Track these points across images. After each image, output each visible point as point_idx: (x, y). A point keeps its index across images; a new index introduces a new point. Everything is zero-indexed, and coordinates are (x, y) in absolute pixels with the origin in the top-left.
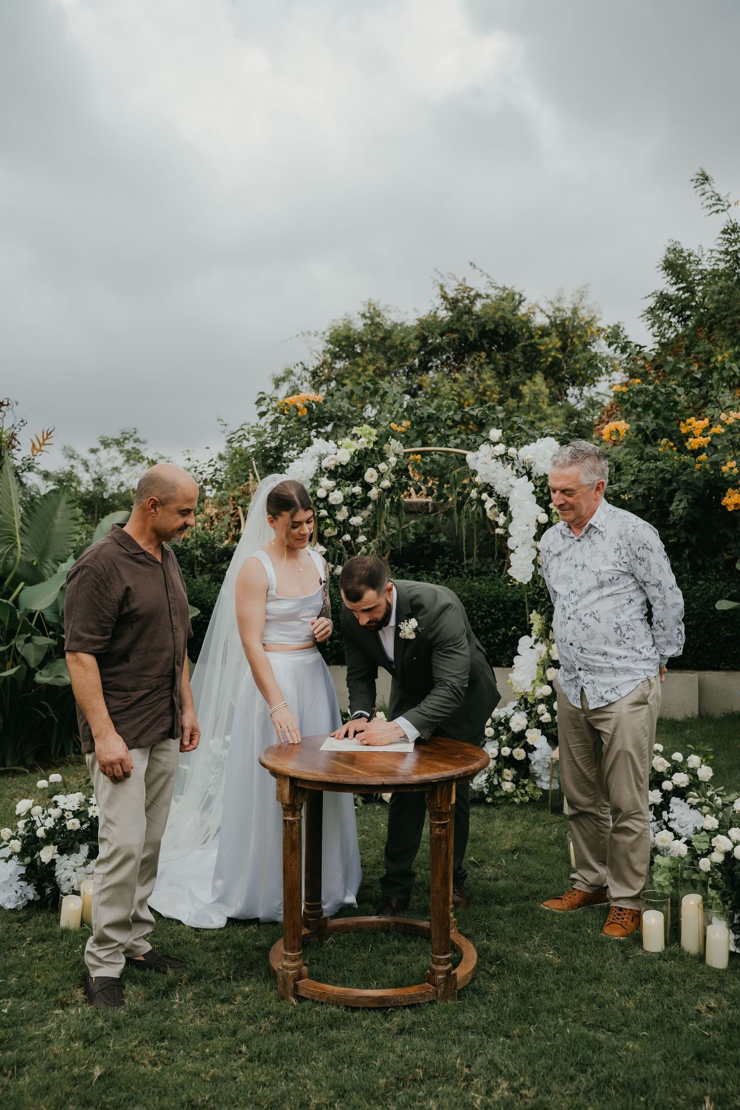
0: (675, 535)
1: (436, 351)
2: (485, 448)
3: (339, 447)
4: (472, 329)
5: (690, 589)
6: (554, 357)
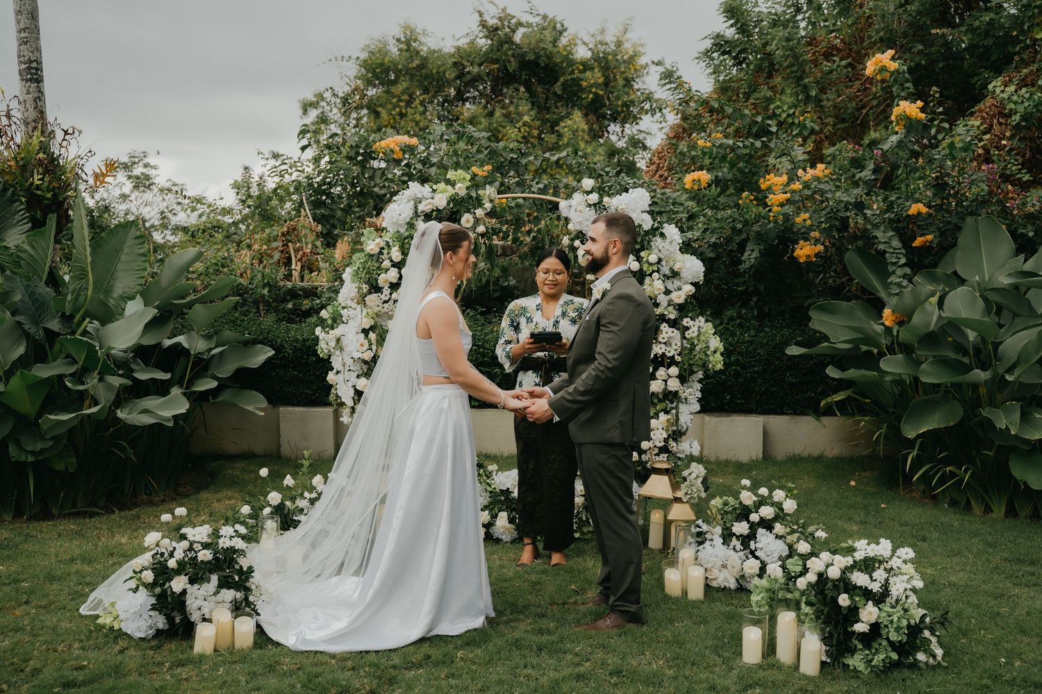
0: (744, 283)
1: (475, 80)
2: (577, 197)
3: (434, 191)
4: (512, 60)
5: (756, 336)
6: (595, 94)
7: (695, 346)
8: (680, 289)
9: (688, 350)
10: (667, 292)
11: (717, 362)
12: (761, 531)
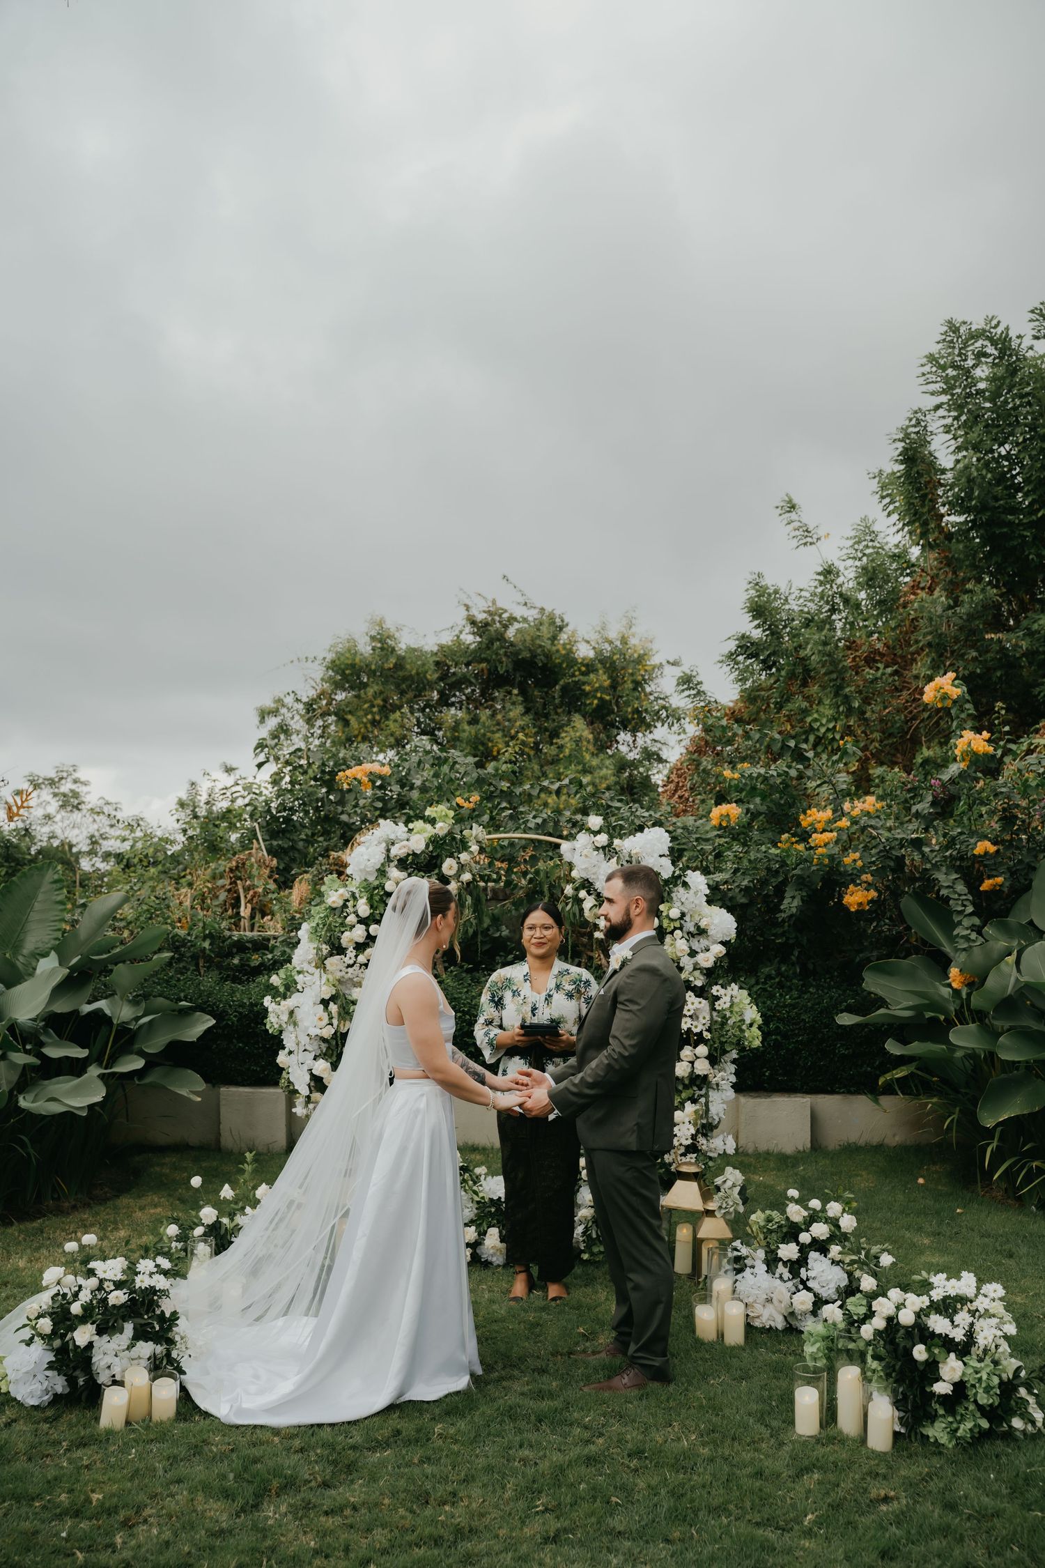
0: (785, 937)
1: (458, 684)
2: (583, 838)
3: (410, 831)
4: (504, 659)
5: (799, 998)
6: (601, 699)
7: (727, 1020)
8: (708, 950)
9: (719, 1025)
10: (693, 953)
11: (754, 1038)
12: (813, 1255)
